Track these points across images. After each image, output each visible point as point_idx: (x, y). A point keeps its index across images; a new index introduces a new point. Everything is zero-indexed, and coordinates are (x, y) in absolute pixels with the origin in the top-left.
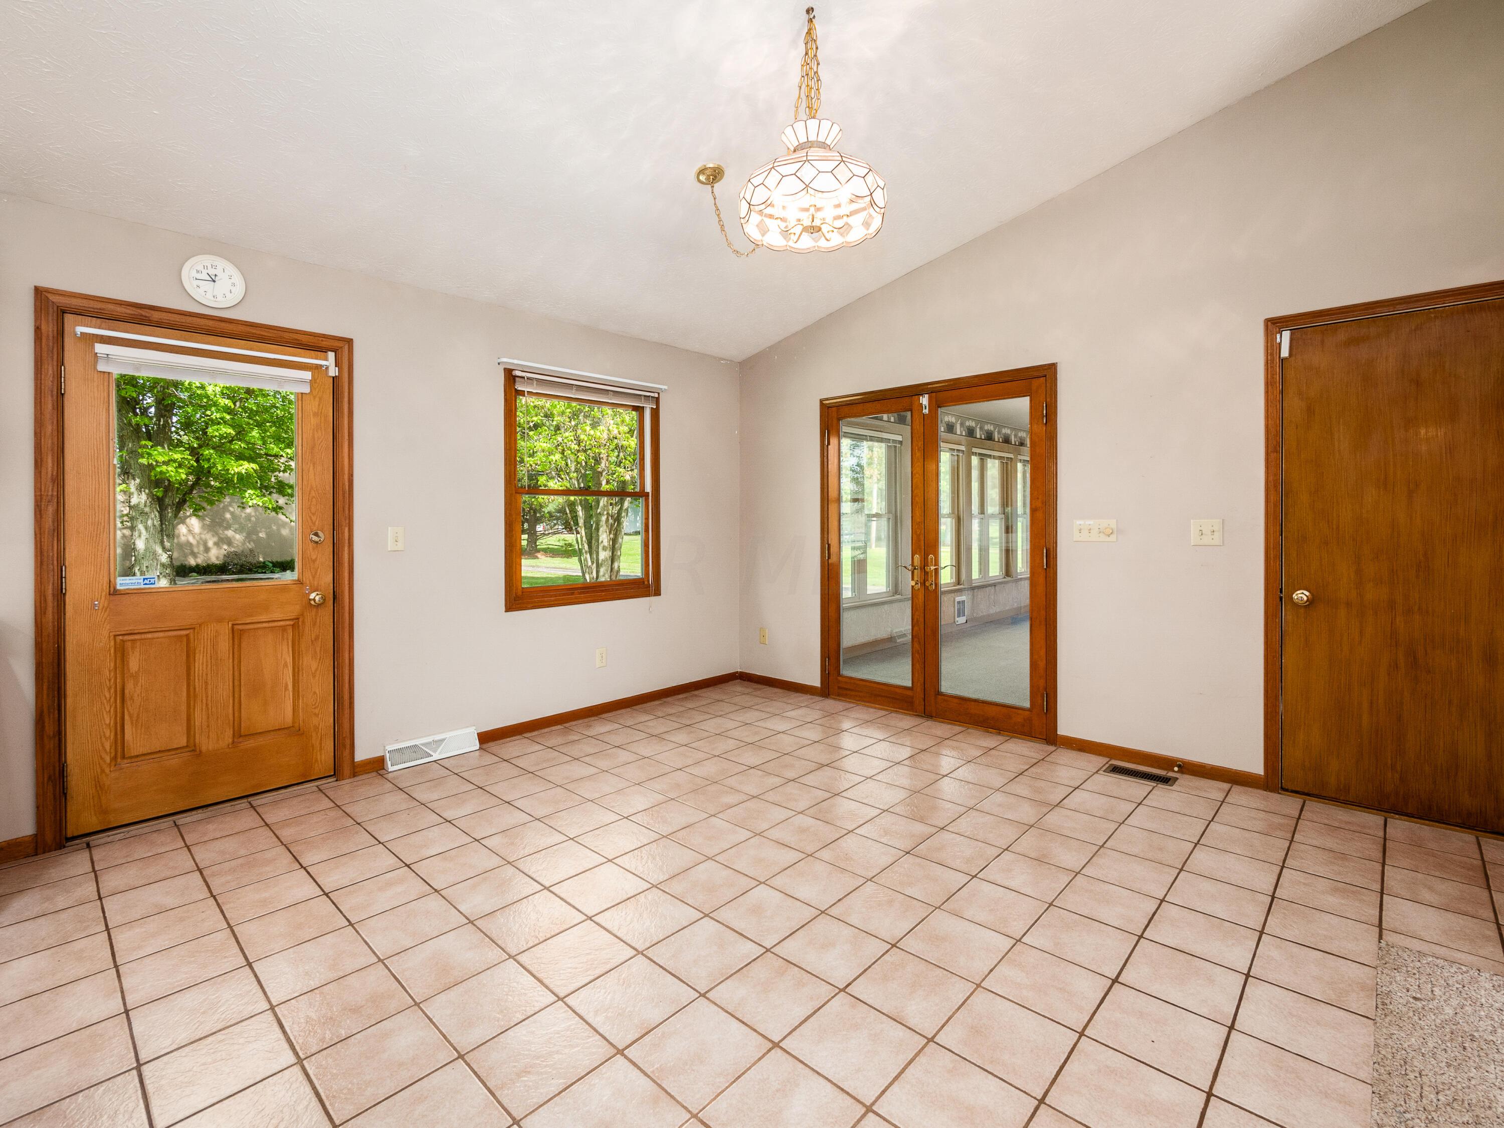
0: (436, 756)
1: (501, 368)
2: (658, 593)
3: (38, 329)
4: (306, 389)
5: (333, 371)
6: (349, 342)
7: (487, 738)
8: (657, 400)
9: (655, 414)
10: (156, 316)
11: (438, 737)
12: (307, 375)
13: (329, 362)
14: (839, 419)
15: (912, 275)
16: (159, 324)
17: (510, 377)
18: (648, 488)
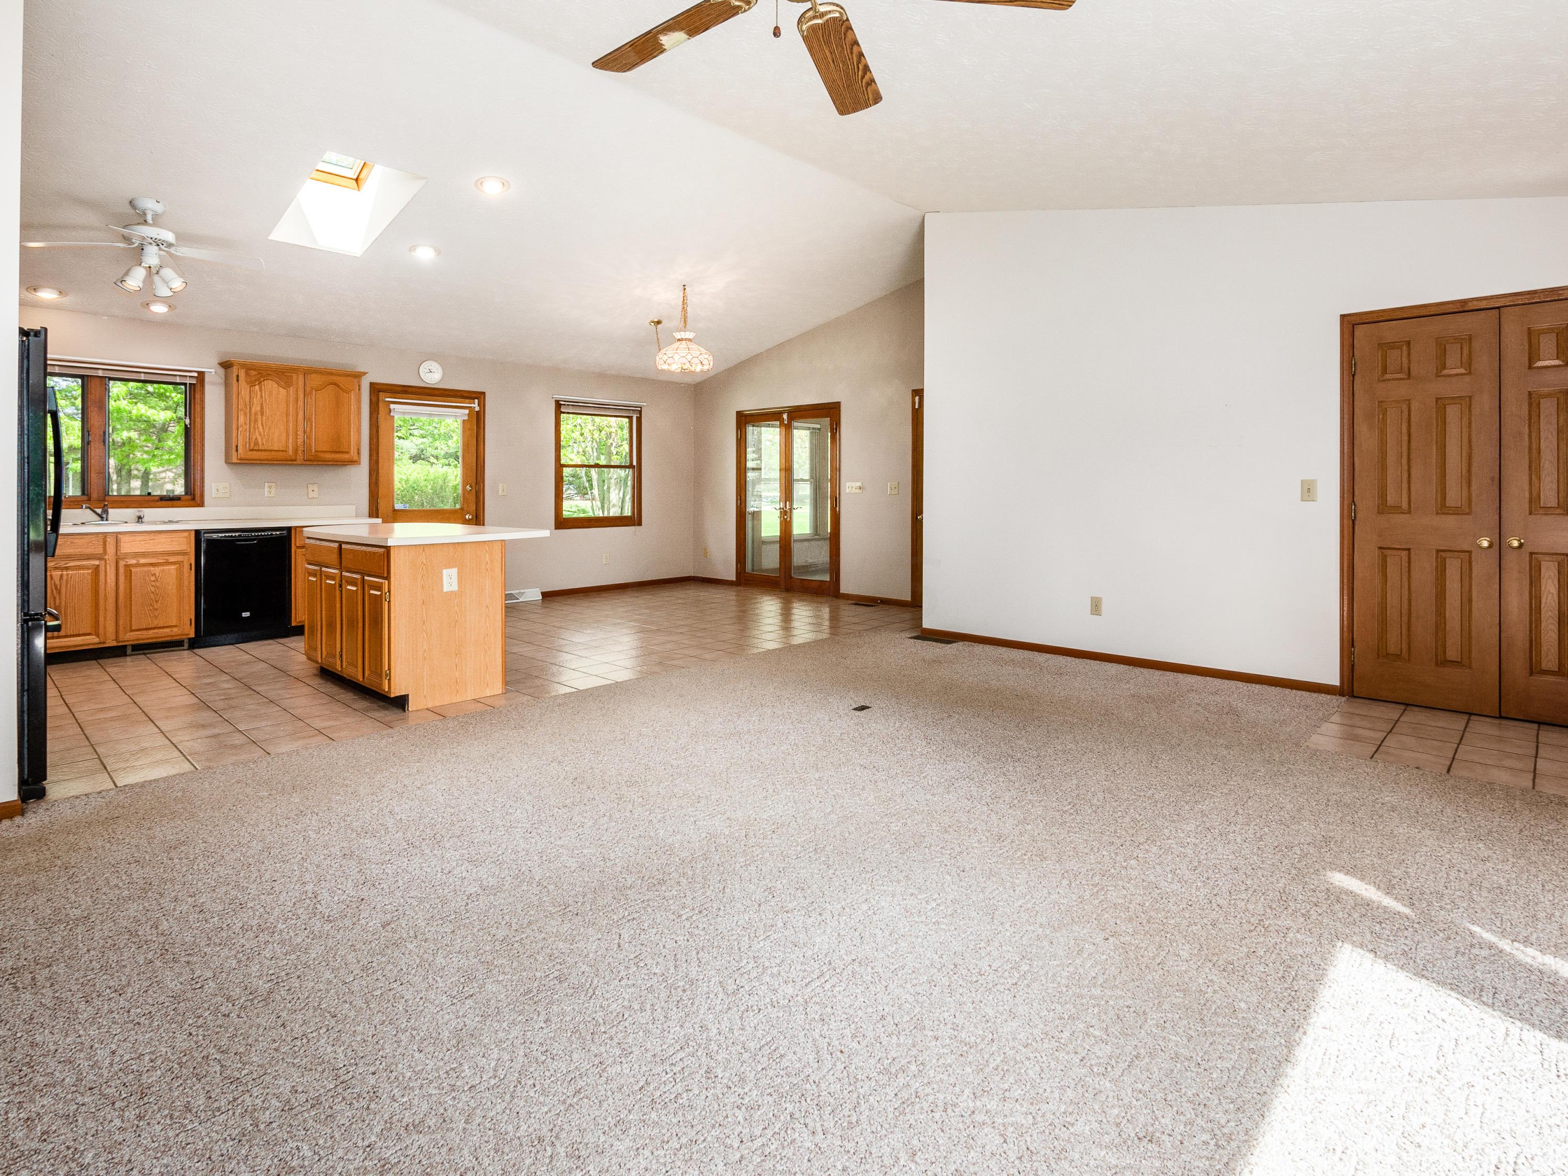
0: (521, 600)
1: (554, 399)
2: (640, 524)
3: (371, 400)
4: (466, 418)
5: (477, 409)
6: (484, 393)
7: (545, 595)
8: (640, 412)
9: (639, 420)
10: (410, 390)
11: (522, 591)
12: (467, 411)
13: (476, 406)
14: (746, 424)
15: (781, 346)
16: (412, 393)
17: (558, 404)
18: (635, 463)
